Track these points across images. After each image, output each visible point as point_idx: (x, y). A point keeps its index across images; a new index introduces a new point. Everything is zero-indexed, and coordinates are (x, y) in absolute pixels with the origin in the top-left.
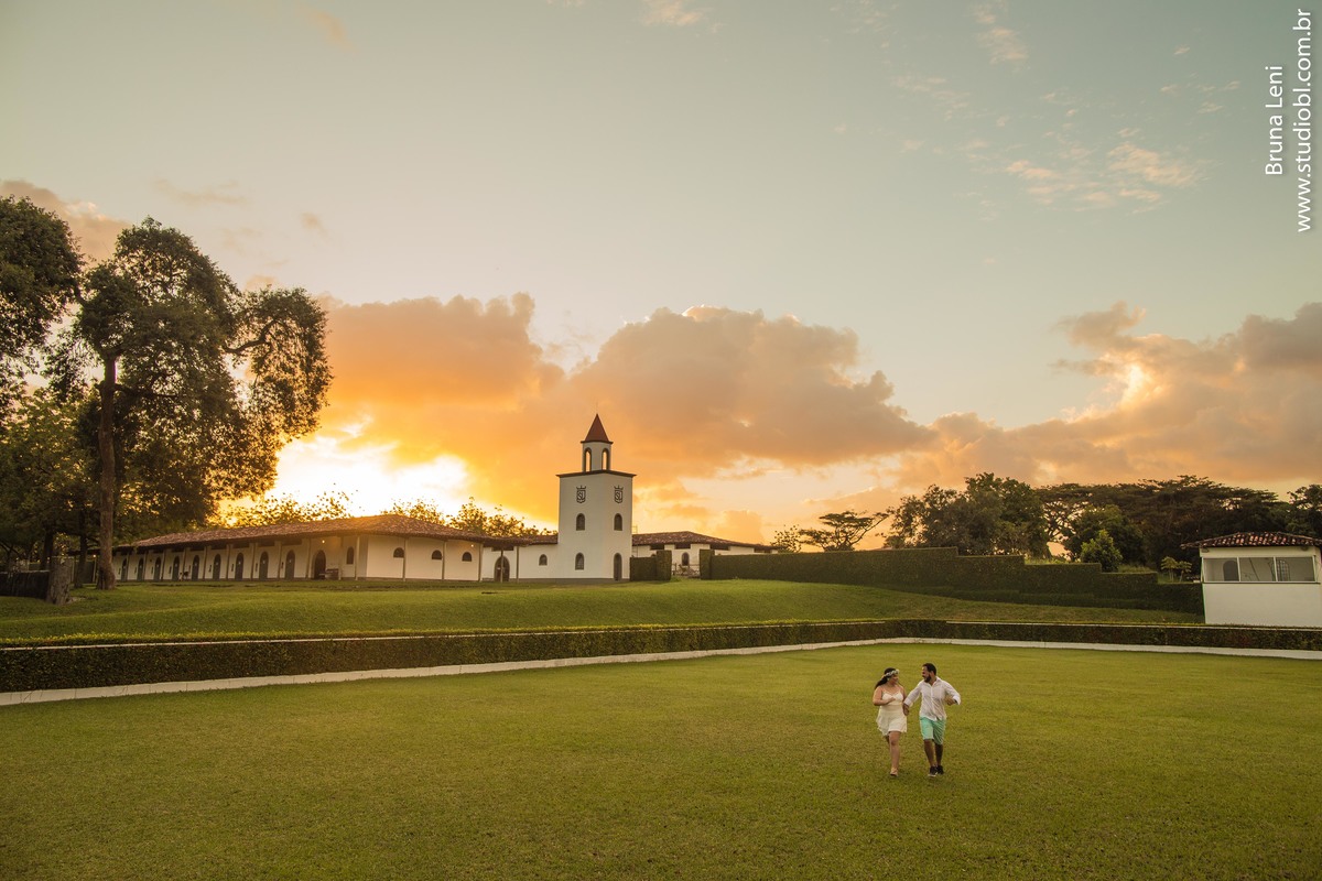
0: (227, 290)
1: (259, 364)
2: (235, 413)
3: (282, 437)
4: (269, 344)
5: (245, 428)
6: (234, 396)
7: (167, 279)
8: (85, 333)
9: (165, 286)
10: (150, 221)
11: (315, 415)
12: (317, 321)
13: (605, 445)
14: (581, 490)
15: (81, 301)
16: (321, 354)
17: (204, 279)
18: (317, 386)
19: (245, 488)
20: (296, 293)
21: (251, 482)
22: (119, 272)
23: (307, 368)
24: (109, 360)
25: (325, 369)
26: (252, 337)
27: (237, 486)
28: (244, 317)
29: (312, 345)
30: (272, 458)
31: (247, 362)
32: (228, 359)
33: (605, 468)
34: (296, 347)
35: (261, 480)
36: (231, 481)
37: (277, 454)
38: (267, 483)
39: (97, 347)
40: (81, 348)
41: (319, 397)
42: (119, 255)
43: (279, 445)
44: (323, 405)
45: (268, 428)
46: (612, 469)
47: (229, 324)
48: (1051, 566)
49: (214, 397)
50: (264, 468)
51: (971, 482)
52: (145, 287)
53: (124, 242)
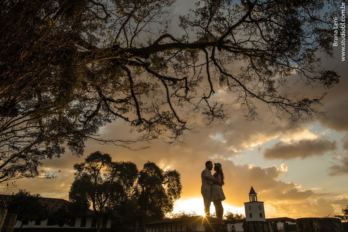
0: (162, 172)
1: (169, 186)
2: (165, 196)
3: (174, 200)
4: (170, 181)
5: (167, 198)
6: (165, 192)
7: (152, 171)
8: (139, 184)
9: (151, 173)
10: (148, 162)
11: (180, 195)
12: (179, 176)
13: (255, 194)
14: (250, 207)
15: (138, 177)
16: (180, 182)
17: (158, 171)
18: (180, 189)
19: (168, 211)
20: (175, 170)
21: (169, 210)
22: (144, 171)
23: (177, 186)
24: (143, 187)
25: (181, 185)
26: (167, 180)
27: (166, 211)
28: (165, 176)
29: (178, 181)
30: (173, 205)
31: (167, 185)
32: (163, 185)
33: (256, 201)
34: (175, 182)
35: (171, 209)
36: (166, 209)
37: (173, 204)
38: (172, 210)
39: (141, 185)
40: (139, 186)
41: (180, 191)
42: (144, 169)
43: (173, 202)
44: (181, 193)
45: (171, 199)
46: (258, 201)
47: (162, 178)
49: (161, 193)
50: (171, 207)
52: (148, 173)
53: (144, 166)
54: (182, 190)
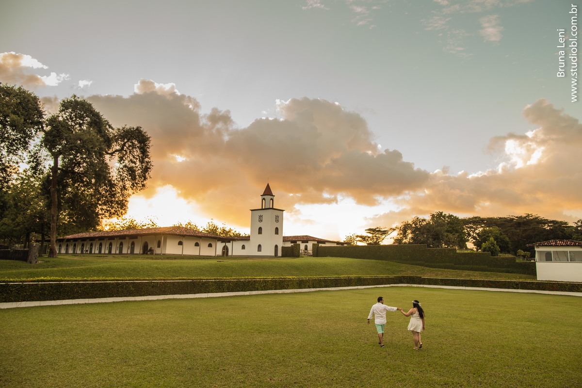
0: (107, 127)
1: (121, 159)
2: (110, 181)
3: (130, 191)
4: (125, 151)
5: (114, 188)
6: (110, 173)
7: (81, 122)
8: (46, 145)
9: (80, 125)
10: (75, 96)
11: (145, 182)
12: (146, 141)
13: (272, 197)
14: (261, 217)
15: (44, 131)
16: (148, 155)
17: (97, 122)
18: (146, 170)
19: (114, 214)
20: (138, 129)
21: (116, 211)
22: (61, 119)
23: (142, 162)
24: (55, 156)
25: (149, 162)
26: (118, 148)
27: (110, 213)
28: (115, 139)
29: (144, 152)
30: (126, 201)
31: (116, 159)
32: (107, 157)
33: (271, 207)
34: (137, 152)
35: (121, 211)
36: (108, 211)
37: (128, 199)
38: (124, 212)
39: (50, 150)
40: (44, 153)
41: (147, 174)
42: (61, 111)
43: (129, 195)
44: (149, 178)
45: (124, 188)
46: (274, 207)
47: (108, 142)
48: (468, 253)
49: (101, 174)
50: (122, 205)
51: (433, 216)
52: (72, 125)
53: (63, 105)
54: (151, 173)
